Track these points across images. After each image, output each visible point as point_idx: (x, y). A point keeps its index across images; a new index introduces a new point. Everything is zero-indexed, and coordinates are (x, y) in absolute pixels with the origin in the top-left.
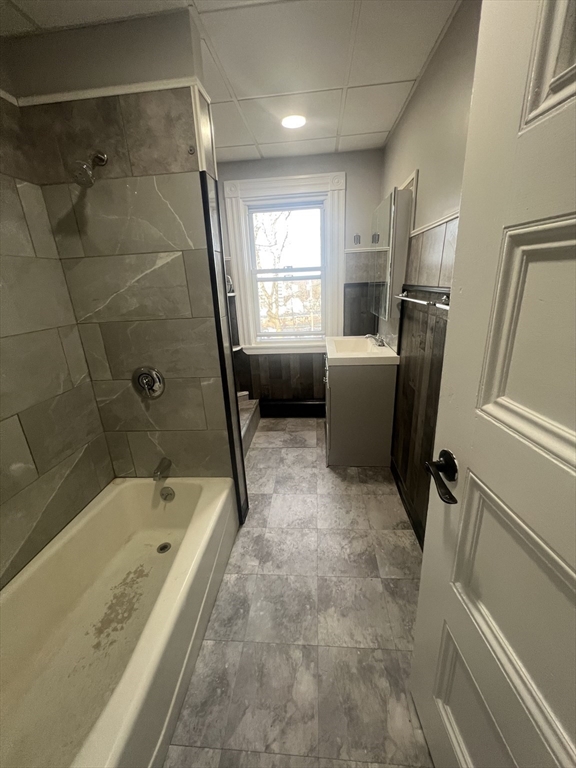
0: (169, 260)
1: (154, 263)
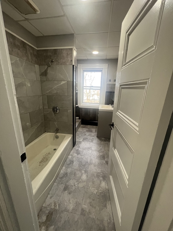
0: (64, 83)
1: (61, 83)
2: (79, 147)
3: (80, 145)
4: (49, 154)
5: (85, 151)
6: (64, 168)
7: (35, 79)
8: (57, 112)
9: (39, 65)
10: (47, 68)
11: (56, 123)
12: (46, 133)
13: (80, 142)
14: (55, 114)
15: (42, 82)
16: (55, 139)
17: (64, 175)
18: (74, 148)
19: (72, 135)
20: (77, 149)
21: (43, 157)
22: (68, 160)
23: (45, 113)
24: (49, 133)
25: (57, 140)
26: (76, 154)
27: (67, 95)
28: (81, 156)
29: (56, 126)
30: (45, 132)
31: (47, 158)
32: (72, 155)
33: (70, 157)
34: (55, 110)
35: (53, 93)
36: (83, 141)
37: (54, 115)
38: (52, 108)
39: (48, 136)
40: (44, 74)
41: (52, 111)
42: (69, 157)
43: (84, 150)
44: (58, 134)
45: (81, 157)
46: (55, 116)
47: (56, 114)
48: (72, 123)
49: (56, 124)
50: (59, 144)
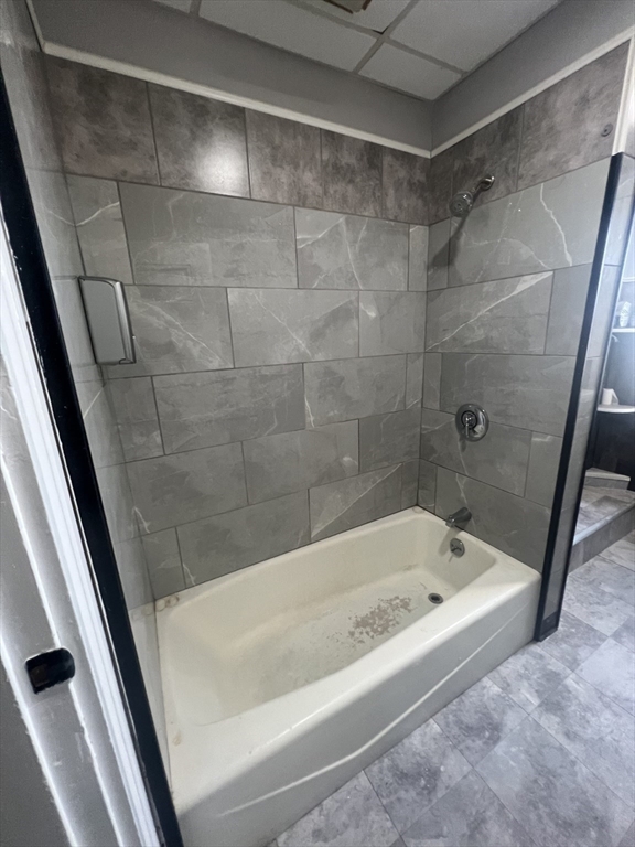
0: (534, 282)
1: (514, 288)
2: (574, 664)
3: (583, 653)
4: (405, 605)
5: (607, 714)
6: (434, 727)
7: (403, 288)
8: (475, 432)
9: (430, 225)
10: (461, 225)
11: (462, 483)
12: (418, 509)
13: (592, 637)
14: (463, 438)
15: (431, 294)
16: (449, 553)
17: (420, 775)
18: (537, 648)
19: (534, 575)
20: (555, 665)
21: (379, 607)
22: (472, 696)
23: (426, 429)
24: (427, 516)
25: (455, 558)
26: (535, 701)
27: (539, 349)
28: (567, 735)
29: (463, 495)
30: (417, 505)
31: (388, 621)
32: (506, 687)
33: (491, 687)
34: (466, 420)
35: (468, 342)
36: (617, 636)
37: (459, 444)
38: (455, 410)
39: (420, 527)
40: (444, 258)
41: (454, 425)
42: (486, 681)
43: (608, 706)
44: (463, 536)
45: (562, 739)
46: (463, 448)
47: (468, 443)
48: (548, 512)
49: (462, 487)
50: (460, 584)
